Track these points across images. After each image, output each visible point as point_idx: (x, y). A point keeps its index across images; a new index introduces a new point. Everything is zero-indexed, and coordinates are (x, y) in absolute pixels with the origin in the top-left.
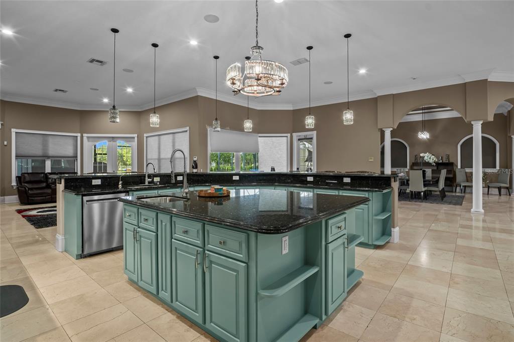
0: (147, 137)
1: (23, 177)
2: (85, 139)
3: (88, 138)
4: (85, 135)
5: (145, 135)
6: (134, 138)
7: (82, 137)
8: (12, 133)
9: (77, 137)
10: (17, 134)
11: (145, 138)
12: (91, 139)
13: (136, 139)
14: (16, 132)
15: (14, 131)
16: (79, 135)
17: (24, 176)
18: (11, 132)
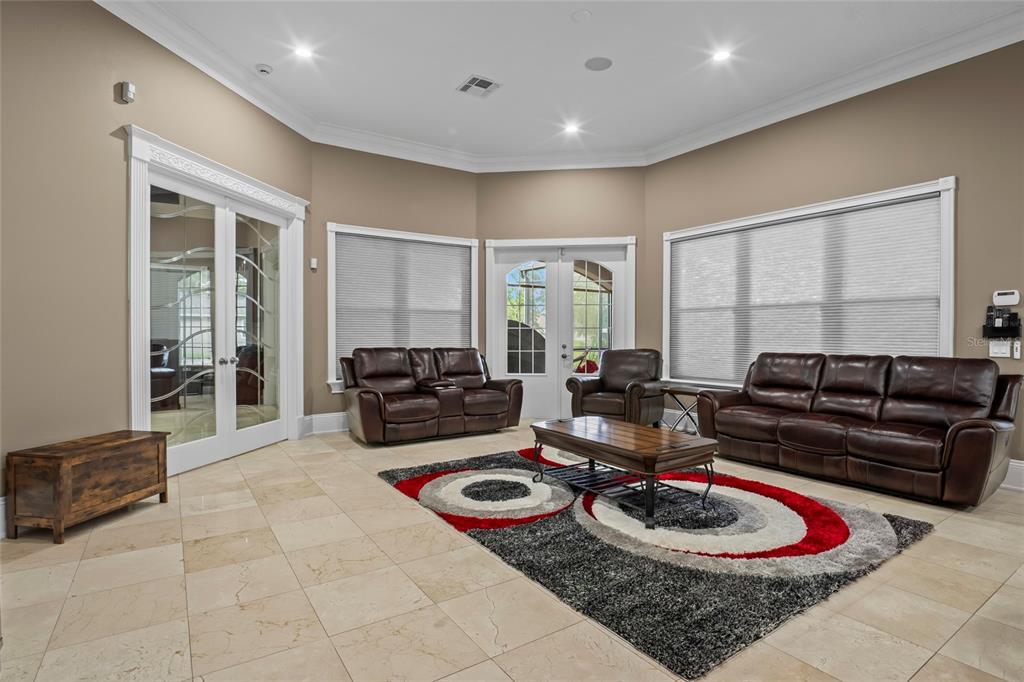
0: (673, 243)
1: (359, 359)
2: (490, 253)
3: (497, 250)
4: (491, 243)
5: (667, 236)
6: (624, 247)
7: (483, 248)
8: (329, 233)
9: (470, 248)
10: (341, 238)
11: (667, 246)
12: (502, 256)
13: (631, 250)
14: (337, 233)
15: (332, 227)
16: (475, 243)
17: (361, 357)
18: (326, 231)
